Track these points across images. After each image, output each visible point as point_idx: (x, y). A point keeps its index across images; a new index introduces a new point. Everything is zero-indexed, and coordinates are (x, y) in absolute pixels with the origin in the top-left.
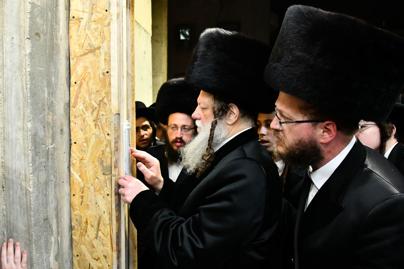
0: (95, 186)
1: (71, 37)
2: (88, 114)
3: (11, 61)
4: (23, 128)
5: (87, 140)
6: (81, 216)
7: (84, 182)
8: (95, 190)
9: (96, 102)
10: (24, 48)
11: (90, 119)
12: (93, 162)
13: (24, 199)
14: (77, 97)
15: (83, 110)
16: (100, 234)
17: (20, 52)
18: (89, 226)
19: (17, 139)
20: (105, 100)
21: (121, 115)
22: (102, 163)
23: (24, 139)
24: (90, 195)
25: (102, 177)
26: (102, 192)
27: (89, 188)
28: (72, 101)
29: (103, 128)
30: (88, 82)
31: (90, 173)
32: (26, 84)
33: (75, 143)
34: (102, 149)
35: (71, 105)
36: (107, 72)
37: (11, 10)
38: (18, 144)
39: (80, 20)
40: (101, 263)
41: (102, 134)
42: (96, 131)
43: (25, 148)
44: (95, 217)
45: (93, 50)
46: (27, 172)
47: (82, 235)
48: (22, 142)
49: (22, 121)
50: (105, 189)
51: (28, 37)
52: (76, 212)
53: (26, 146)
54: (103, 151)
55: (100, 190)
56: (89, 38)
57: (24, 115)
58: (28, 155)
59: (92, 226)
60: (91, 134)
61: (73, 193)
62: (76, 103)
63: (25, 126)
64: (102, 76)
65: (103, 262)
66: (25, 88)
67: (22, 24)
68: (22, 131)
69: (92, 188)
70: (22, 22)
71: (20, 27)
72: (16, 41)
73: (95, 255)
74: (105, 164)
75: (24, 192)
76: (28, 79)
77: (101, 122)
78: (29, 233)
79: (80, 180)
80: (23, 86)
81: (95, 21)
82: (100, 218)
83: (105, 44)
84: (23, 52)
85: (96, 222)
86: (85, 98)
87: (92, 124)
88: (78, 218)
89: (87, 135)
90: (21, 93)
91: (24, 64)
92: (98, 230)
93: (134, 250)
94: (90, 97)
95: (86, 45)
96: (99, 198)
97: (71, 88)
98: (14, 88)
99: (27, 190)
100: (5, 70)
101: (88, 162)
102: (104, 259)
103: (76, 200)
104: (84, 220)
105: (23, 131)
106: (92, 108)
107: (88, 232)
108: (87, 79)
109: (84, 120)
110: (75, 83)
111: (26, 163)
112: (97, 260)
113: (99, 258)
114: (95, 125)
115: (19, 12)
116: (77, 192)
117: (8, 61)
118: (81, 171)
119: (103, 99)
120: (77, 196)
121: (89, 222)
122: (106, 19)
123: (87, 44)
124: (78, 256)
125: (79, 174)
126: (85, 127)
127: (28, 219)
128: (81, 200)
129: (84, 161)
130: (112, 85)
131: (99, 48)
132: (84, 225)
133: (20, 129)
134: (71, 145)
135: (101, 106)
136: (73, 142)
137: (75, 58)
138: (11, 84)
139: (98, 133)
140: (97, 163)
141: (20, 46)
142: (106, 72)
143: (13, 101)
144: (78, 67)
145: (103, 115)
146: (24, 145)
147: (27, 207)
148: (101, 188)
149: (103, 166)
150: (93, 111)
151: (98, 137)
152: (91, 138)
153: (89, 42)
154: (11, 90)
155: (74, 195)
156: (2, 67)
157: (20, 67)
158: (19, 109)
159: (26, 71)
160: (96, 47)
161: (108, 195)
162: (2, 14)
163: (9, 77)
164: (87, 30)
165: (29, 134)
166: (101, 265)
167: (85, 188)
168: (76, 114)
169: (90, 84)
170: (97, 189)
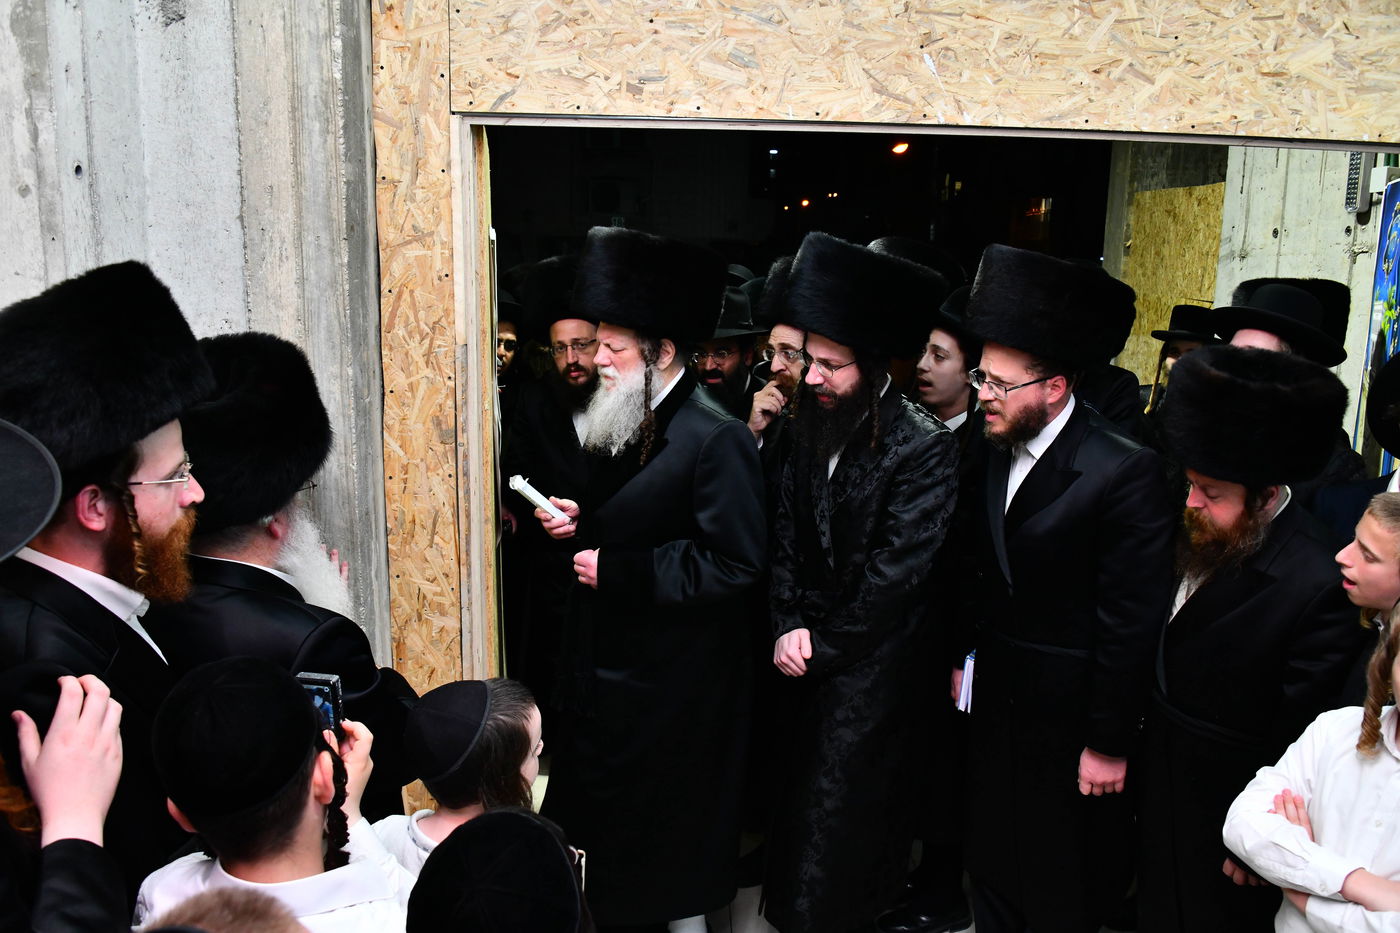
0: (428, 462)
1: (380, 213)
2: (413, 344)
3: (317, 273)
4: (341, 376)
5: (412, 387)
6: (404, 512)
7: (409, 456)
8: (428, 469)
9: (426, 324)
10: (339, 253)
11: (417, 351)
12: (424, 423)
13: (344, 480)
14: (393, 315)
15: (404, 338)
16: (437, 539)
17: (333, 261)
18: (418, 528)
19: (331, 392)
20: (444, 322)
21: (469, 347)
22: (438, 424)
23: (342, 392)
24: (418, 478)
25: (440, 448)
26: (440, 471)
27: (417, 466)
28: (385, 321)
29: (440, 369)
30: (412, 292)
31: (418, 443)
32: (345, 310)
33: (392, 392)
34: (440, 401)
35: (383, 329)
36: (447, 275)
37: (314, 192)
38: (332, 401)
39: (395, 184)
40: (439, 585)
41: (438, 378)
42: (428, 372)
43: (344, 405)
44: (429, 511)
45: (420, 237)
46: (349, 441)
47: (405, 542)
48: (338, 397)
49: (338, 366)
50: (446, 467)
51: (345, 236)
52: (394, 506)
53: (346, 402)
54: (440, 406)
55: (436, 468)
56: (413, 216)
57: (342, 357)
58: (350, 416)
59: (423, 527)
60: (419, 376)
61: (388, 474)
62: (391, 326)
63: (344, 372)
64: (436, 282)
65: (442, 585)
66: (342, 314)
67: (335, 216)
68: (339, 380)
69: (422, 466)
70: (335, 213)
71: (330, 220)
72: (325, 242)
73: (429, 573)
74: (444, 427)
75: (344, 470)
76: (347, 302)
77: (436, 357)
78: (352, 532)
79: (402, 453)
80: (338, 311)
81: (422, 188)
82: (437, 512)
83: (442, 227)
84: (338, 261)
85: (431, 521)
86: (408, 317)
87: (421, 362)
88: (398, 514)
89: (412, 379)
90: (336, 323)
91: (339, 279)
92: (434, 533)
93: (488, 569)
94: (416, 316)
95: (408, 227)
96: (435, 480)
97: (382, 300)
98: (323, 315)
99: (347, 468)
100: (307, 287)
101: (415, 423)
102: (445, 580)
103: (395, 486)
104: (409, 518)
105: (341, 379)
106: (421, 335)
107: (416, 537)
108: (410, 287)
109: (407, 354)
110: (390, 291)
111: (347, 428)
112: (432, 582)
113: (435, 579)
114: (427, 363)
115: (328, 197)
116: (397, 472)
117: (312, 271)
118: (402, 438)
119: (439, 320)
120: (395, 479)
121: (417, 521)
122: (443, 185)
123: (410, 227)
124: (398, 576)
125: (399, 443)
126: (409, 365)
127: (350, 512)
128: (403, 485)
129: (408, 422)
130: (456, 298)
131: (431, 234)
132: (408, 526)
133: (336, 378)
134: (383, 394)
135: (437, 332)
136: (387, 391)
137: (388, 250)
138: (319, 308)
139: (431, 376)
140: (430, 425)
141: (332, 251)
142: (443, 274)
143: (323, 335)
144: (394, 265)
145: (439, 346)
146: (342, 401)
147: (349, 494)
148: (439, 465)
149: (441, 429)
150: (422, 340)
151: (431, 382)
152: (419, 383)
153: (413, 222)
154: (319, 317)
155: (391, 478)
156: (302, 281)
157: (333, 284)
158: (333, 347)
159: (343, 289)
160: (425, 232)
161: (450, 476)
162: (299, 198)
163: (315, 296)
164: (408, 203)
165: (350, 385)
166: (438, 589)
167: (410, 466)
168: (391, 343)
169: (417, 293)
170: (432, 467)
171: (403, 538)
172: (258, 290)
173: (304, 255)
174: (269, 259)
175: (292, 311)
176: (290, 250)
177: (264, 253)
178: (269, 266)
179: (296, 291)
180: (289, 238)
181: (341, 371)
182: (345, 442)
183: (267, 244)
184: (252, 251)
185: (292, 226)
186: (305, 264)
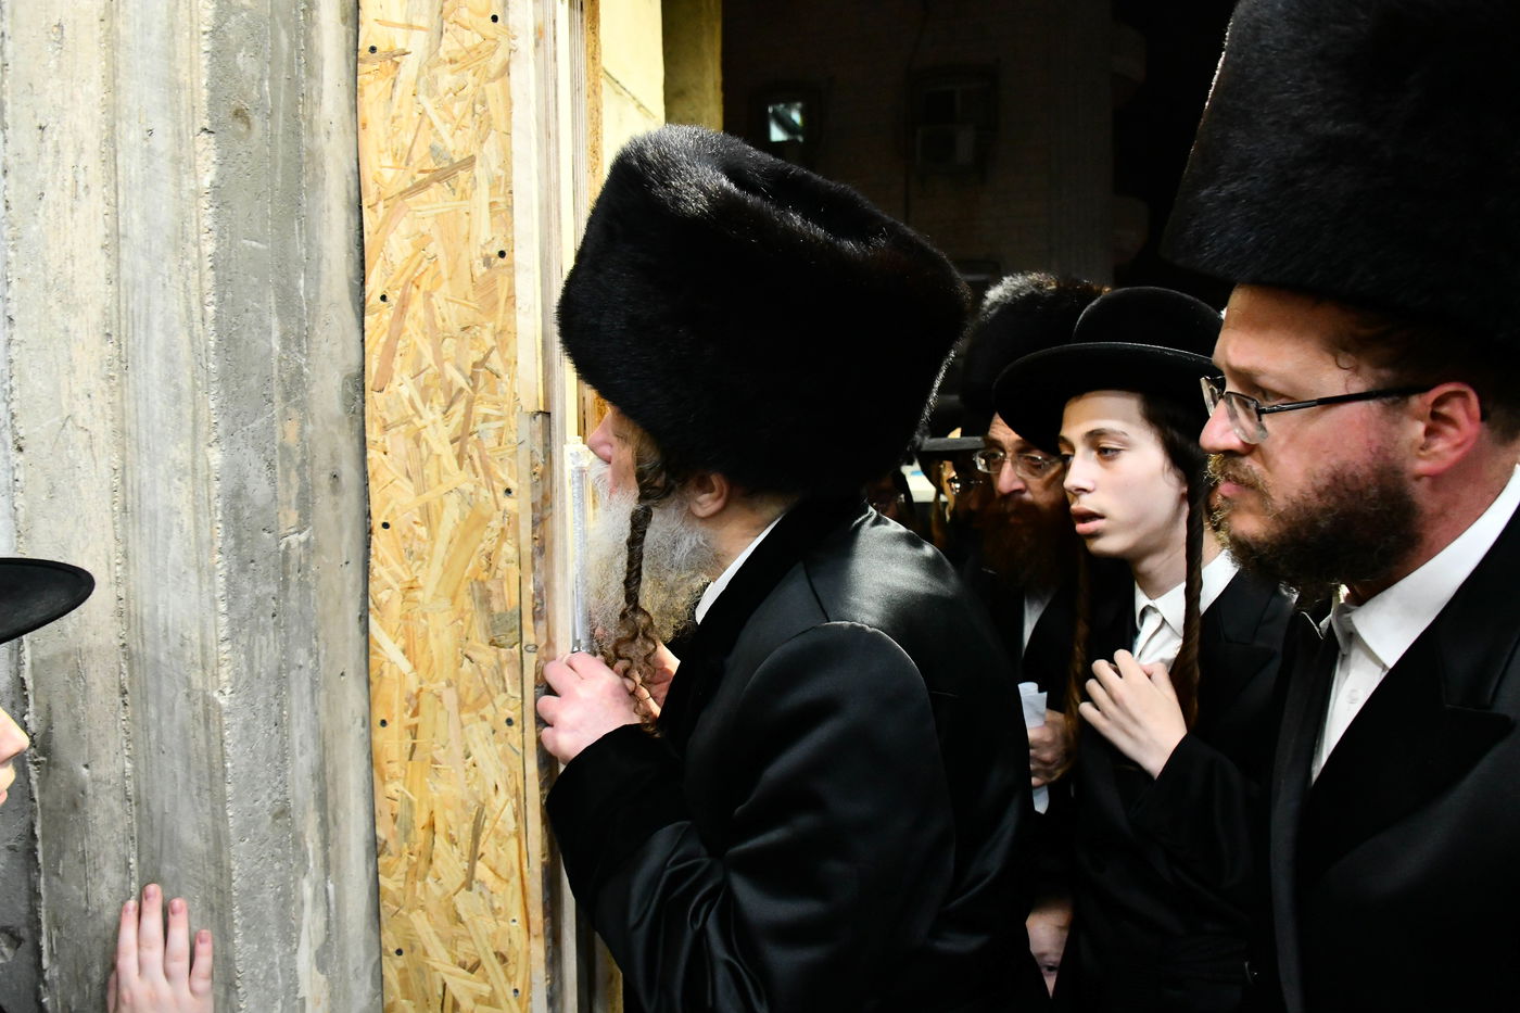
0: (462, 689)
1: (364, 126)
2: (431, 415)
3: (145, 218)
4: (194, 470)
5: (428, 516)
6: (411, 804)
7: (422, 672)
8: (462, 704)
9: (459, 369)
10: (193, 166)
11: (438, 433)
12: (454, 598)
13: (201, 735)
14: (390, 352)
15: (411, 401)
16: (482, 870)
17: (179, 185)
18: (441, 842)
19: (173, 512)
20: (495, 362)
21: (556, 418)
22: (485, 599)
23: (196, 509)
24: (442, 726)
25: (486, 656)
26: (488, 711)
27: (439, 697)
28: (373, 366)
29: (486, 469)
30: (429, 295)
31: (441, 643)
32: (202, 304)
33: (386, 525)
34: (487, 546)
35: (369, 383)
36: (502, 254)
37: (142, 25)
38: (176, 532)
39: (395, 57)
40: (486, 980)
41: (484, 492)
42: (462, 479)
43: (199, 545)
44: (463, 803)
45: (447, 172)
46: (211, 635)
47: (414, 874)
48: (188, 523)
49: (187, 443)
50: (500, 699)
51: (206, 123)
52: (391, 789)
53: (205, 534)
54: (489, 556)
55: (478, 704)
56: (432, 125)
57: (195, 421)
58: (212, 571)
59: (453, 841)
60: (442, 489)
61: (379, 715)
62: (386, 375)
63: (200, 460)
64: (480, 270)
65: (493, 978)
66: (197, 316)
67: (184, 77)
68: (188, 479)
69: (450, 698)
70: (185, 69)
71: (174, 87)
72: (162, 143)
73: (464, 948)
74: (496, 606)
75: (199, 708)
76: (208, 285)
77: (479, 444)
78: (219, 864)
79: (405, 665)
80: (189, 311)
81: (451, 61)
83: (491, 149)
84: (189, 184)
85: (468, 827)
86: (420, 355)
87: (448, 453)
88: (398, 808)
89: (428, 496)
90: (183, 336)
91: (191, 228)
92: (475, 856)
94: (437, 352)
95: (420, 151)
96: (478, 731)
97: (368, 319)
98: (157, 321)
99: (208, 702)
100: (124, 255)
101: (435, 596)
102: (499, 968)
103: (391, 742)
104: (422, 818)
105: (194, 478)
106: (447, 393)
107: (437, 863)
108: (425, 284)
109: (417, 440)
110: (383, 298)
111: (206, 599)
112: (472, 970)
113: (478, 964)
114: (460, 458)
115: (171, 31)
116: (396, 710)
117: (136, 216)
118: (407, 634)
119: (486, 357)
120: (393, 726)
121: (439, 826)
122: (492, 51)
123: (426, 150)
124: (399, 952)
125: (402, 642)
126: (422, 465)
127: (214, 812)
128: (409, 741)
129: (419, 594)
130: (519, 304)
131: (469, 162)
132: (420, 835)
133: (182, 474)
134: (369, 532)
135: (481, 383)
136: (377, 522)
137: (381, 205)
138: (148, 304)
139: (469, 487)
140: (466, 602)
141: (177, 161)
142: (495, 252)
143: (156, 369)
144: (392, 238)
145: (486, 419)
146: (197, 533)
147: (211, 767)
148: (484, 697)
149: (490, 612)
150: (451, 404)
151: (469, 500)
152: (443, 505)
153: (432, 140)
154: (148, 327)
155: (384, 723)
156: (114, 241)
157: (179, 240)
158: (178, 399)
159: (200, 255)
160: (457, 160)
161: (509, 722)
162: (112, 42)
163: (141, 276)
164: (422, 98)
165: (214, 493)
166: (486, 989)
167: (422, 694)
168: (386, 415)
169: (437, 300)
170: (470, 700)
171: (411, 865)
172: (28, 270)
173: (120, 178)
174: (51, 195)
175: (93, 314)
176: (94, 171)
177: (42, 184)
178: (51, 213)
179: (102, 265)
180: (92, 140)
181: (195, 457)
182: (203, 636)
183: (49, 160)
184: (20, 181)
185: (98, 112)
186: (121, 202)
